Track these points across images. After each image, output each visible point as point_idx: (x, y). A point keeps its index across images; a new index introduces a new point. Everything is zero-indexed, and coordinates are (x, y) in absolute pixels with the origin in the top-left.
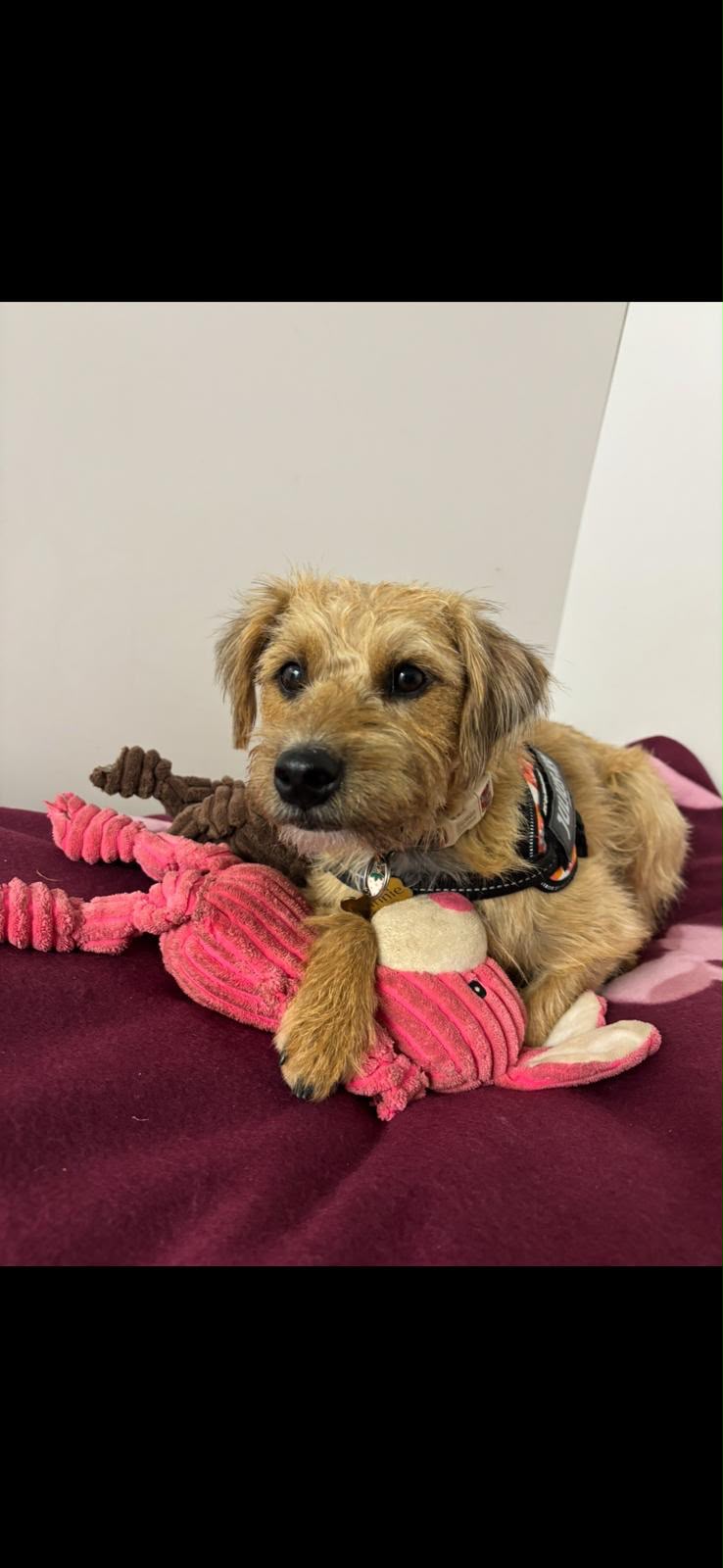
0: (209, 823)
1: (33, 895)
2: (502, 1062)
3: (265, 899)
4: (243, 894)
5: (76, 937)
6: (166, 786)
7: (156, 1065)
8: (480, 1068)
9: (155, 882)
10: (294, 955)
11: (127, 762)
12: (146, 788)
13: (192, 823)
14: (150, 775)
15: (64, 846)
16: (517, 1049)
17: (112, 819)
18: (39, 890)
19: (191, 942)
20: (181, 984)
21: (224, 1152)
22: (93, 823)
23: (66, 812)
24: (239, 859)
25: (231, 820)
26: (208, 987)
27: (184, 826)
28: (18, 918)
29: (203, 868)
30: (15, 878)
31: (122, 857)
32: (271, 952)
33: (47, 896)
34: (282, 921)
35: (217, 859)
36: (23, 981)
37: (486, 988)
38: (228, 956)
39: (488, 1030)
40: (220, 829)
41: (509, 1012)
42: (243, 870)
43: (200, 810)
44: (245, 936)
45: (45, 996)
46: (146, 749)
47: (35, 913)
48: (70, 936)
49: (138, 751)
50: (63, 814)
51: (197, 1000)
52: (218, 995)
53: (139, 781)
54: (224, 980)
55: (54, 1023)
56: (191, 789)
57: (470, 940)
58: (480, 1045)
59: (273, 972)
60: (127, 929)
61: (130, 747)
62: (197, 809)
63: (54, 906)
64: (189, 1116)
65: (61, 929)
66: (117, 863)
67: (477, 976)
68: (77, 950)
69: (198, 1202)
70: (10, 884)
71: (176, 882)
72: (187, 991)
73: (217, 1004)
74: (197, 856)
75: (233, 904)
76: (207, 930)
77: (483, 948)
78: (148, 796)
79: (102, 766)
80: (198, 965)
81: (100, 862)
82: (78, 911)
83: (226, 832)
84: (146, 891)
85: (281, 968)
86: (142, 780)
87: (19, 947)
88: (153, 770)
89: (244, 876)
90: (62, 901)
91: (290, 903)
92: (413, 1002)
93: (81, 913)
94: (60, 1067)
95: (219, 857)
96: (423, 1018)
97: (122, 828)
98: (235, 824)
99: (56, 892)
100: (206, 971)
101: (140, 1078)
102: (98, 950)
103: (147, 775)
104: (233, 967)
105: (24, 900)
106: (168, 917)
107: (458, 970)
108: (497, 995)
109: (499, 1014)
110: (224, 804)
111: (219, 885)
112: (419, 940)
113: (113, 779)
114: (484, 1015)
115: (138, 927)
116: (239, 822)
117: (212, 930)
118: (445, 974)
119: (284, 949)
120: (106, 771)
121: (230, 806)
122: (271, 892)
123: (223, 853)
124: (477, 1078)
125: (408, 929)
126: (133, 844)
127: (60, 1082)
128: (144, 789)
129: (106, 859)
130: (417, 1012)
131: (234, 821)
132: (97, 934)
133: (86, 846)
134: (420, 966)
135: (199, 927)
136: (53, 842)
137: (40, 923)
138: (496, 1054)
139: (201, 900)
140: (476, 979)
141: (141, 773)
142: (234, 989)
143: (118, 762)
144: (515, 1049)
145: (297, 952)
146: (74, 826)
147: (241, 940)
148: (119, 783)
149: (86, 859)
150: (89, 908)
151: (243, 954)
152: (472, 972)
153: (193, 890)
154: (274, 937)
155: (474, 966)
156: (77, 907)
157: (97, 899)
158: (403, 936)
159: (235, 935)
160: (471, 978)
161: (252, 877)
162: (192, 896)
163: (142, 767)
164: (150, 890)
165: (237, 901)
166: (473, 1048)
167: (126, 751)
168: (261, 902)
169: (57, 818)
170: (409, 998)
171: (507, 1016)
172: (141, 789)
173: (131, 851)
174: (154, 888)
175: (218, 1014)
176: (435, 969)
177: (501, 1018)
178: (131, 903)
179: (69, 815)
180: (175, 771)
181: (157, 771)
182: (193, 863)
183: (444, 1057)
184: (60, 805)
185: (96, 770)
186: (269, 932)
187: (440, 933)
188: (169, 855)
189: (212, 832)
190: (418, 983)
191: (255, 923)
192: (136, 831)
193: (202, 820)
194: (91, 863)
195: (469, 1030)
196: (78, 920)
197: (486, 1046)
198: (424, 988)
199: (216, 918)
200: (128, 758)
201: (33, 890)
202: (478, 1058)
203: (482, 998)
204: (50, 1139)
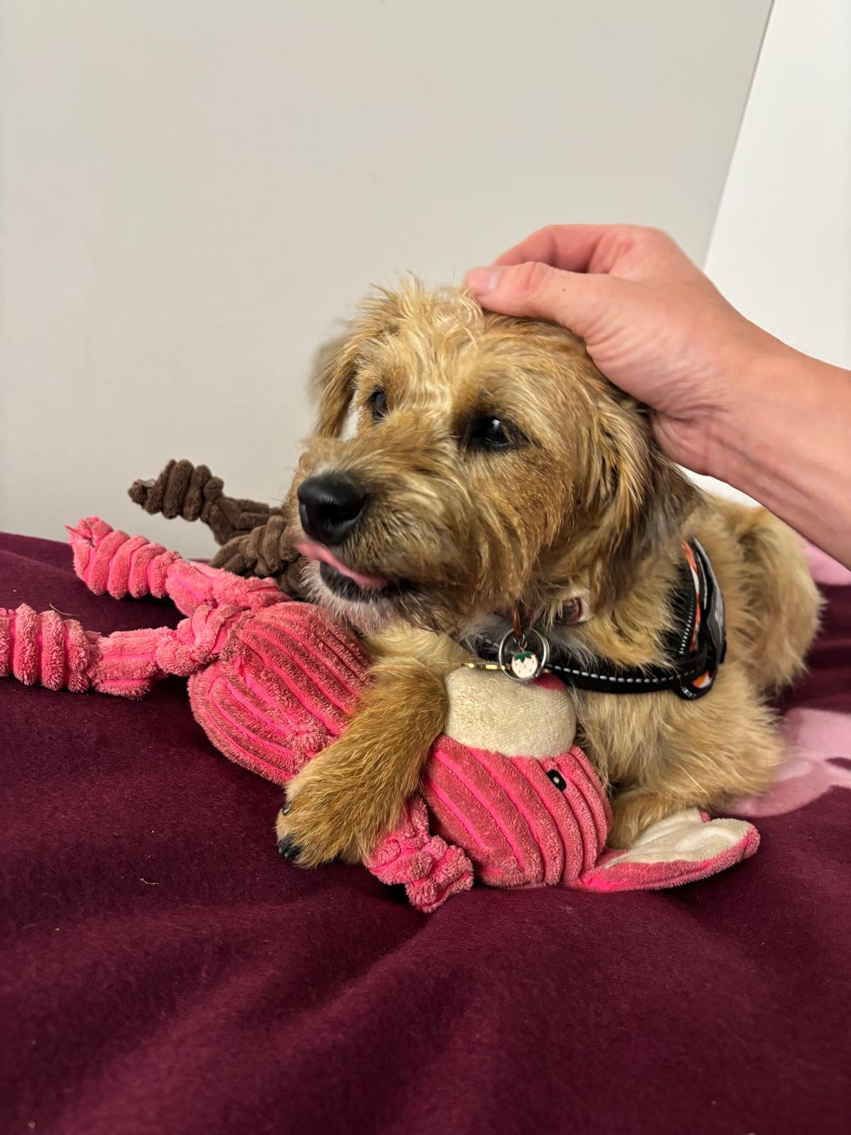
0: (257, 556)
1: (43, 624)
2: (574, 868)
3: (308, 643)
4: (282, 634)
5: (91, 675)
6: (215, 508)
7: (173, 824)
8: (548, 870)
9: (184, 617)
10: (338, 708)
11: (172, 477)
12: (192, 508)
13: (237, 556)
14: (197, 493)
15: (87, 580)
16: (595, 854)
17: (143, 547)
18: (51, 619)
19: (218, 686)
20: (210, 734)
21: (242, 921)
22: (120, 552)
23: (90, 540)
24: (288, 597)
25: (282, 553)
26: (236, 739)
27: (227, 559)
28: (25, 647)
29: (243, 604)
30: (23, 605)
31: (153, 592)
32: (310, 702)
33: (59, 626)
34: (327, 667)
35: (258, 595)
36: (27, 721)
37: (567, 780)
38: (258, 703)
39: (563, 829)
40: (269, 563)
41: (591, 811)
42: (288, 608)
43: (248, 542)
44: (279, 681)
45: (50, 738)
46: (196, 464)
47: (45, 644)
48: (84, 672)
49: (186, 465)
50: (86, 541)
51: (227, 755)
52: (248, 749)
53: (183, 500)
54: (254, 731)
55: (60, 769)
56: (244, 515)
57: (556, 724)
58: (550, 844)
59: (310, 725)
60: (150, 669)
61: (178, 460)
62: (245, 541)
63: (66, 638)
64: (205, 884)
65: (73, 666)
66: (147, 598)
67: (558, 765)
68: (91, 691)
69: (207, 972)
70: (18, 610)
71: (207, 617)
72: (216, 744)
73: (247, 760)
74: (237, 591)
75: (269, 647)
76: (236, 672)
77: (570, 734)
78: (194, 519)
79: (145, 479)
80: (226, 713)
81: (128, 596)
82: (94, 646)
83: (276, 568)
84: (174, 627)
85: (319, 720)
86: (188, 499)
87: (26, 683)
88: (202, 489)
89: (287, 616)
90: (75, 632)
91: (339, 649)
92: (479, 783)
93: (98, 648)
94: (63, 816)
95: (262, 593)
96: (487, 804)
97: (153, 558)
98: (287, 558)
99: (70, 623)
100: (233, 720)
101: (152, 836)
102: (115, 692)
103: (194, 493)
104: (264, 717)
105: (32, 628)
106: (193, 655)
107: (536, 756)
108: (580, 790)
109: (579, 812)
110: (275, 535)
111: (256, 623)
112: (495, 715)
113: (155, 494)
114: (560, 811)
115: (162, 667)
116: (291, 556)
117: (242, 673)
118: (520, 759)
119: (326, 700)
120: (146, 485)
121: (282, 538)
122: (317, 636)
123: (266, 588)
124: (543, 880)
125: (484, 700)
126: (165, 576)
127: (60, 833)
128: (190, 509)
129: (134, 593)
130: (480, 795)
131: (286, 554)
132: (116, 672)
133: (112, 577)
134: (492, 746)
135: (227, 668)
136: (74, 572)
137: (49, 655)
138: (570, 857)
139: (232, 637)
140: (556, 768)
141: (187, 490)
142: (267, 742)
143: (162, 475)
144: (593, 854)
145: (342, 704)
146: (99, 554)
147: (275, 686)
148: (162, 500)
149: (111, 593)
150: (106, 643)
151: (275, 702)
152: (553, 760)
153: (224, 626)
154: (316, 685)
155: (556, 754)
156: (93, 641)
157: (116, 633)
158: (479, 707)
159: (268, 680)
160: (550, 766)
161: (297, 617)
162: (222, 633)
163: (189, 484)
164: (179, 626)
165: (275, 642)
166: (542, 846)
167: (173, 463)
168: (303, 645)
169: (80, 546)
170: (475, 779)
171: (588, 815)
172: (186, 509)
173: (163, 584)
174: (182, 623)
175: (250, 773)
176: (510, 751)
177: (580, 817)
178: (155, 638)
179: (95, 543)
180: (228, 492)
181: (206, 490)
182: (233, 598)
183: (506, 850)
184: (83, 531)
185: (136, 483)
186: (310, 679)
187: (522, 711)
188: (206, 589)
189: (261, 567)
190: (488, 764)
191: (293, 668)
192: (170, 561)
193: (250, 552)
194: (117, 598)
195: (540, 825)
196: (94, 656)
197: (558, 846)
198: (492, 770)
199: (248, 658)
200: (173, 472)
201: (43, 619)
202: (547, 859)
203: (562, 790)
204: (45, 894)
